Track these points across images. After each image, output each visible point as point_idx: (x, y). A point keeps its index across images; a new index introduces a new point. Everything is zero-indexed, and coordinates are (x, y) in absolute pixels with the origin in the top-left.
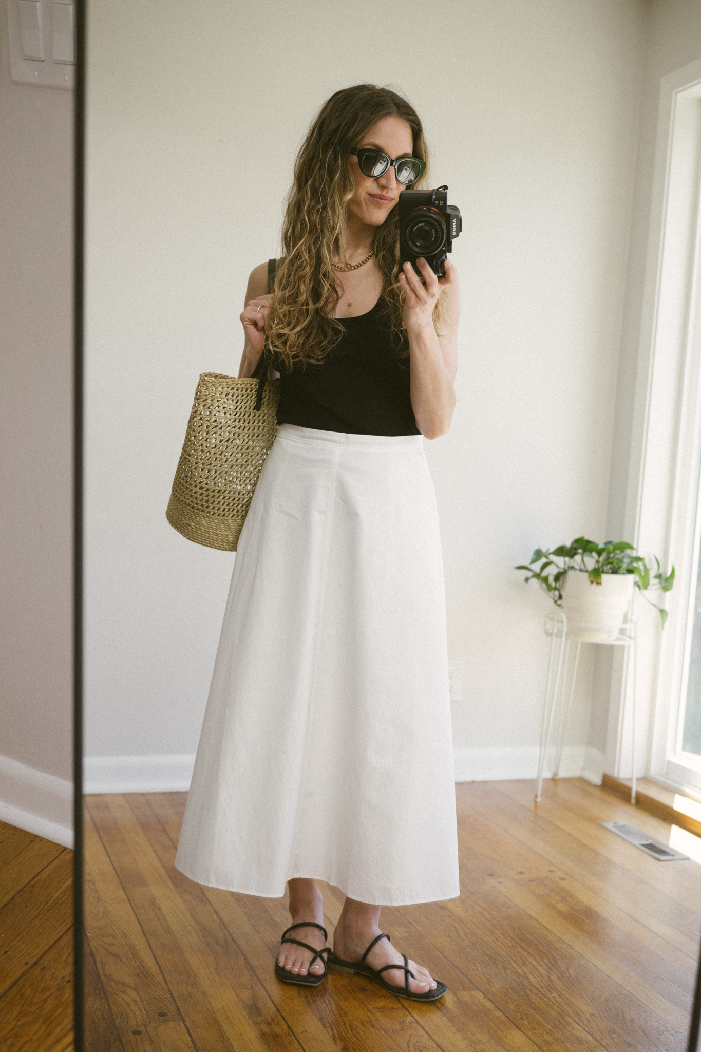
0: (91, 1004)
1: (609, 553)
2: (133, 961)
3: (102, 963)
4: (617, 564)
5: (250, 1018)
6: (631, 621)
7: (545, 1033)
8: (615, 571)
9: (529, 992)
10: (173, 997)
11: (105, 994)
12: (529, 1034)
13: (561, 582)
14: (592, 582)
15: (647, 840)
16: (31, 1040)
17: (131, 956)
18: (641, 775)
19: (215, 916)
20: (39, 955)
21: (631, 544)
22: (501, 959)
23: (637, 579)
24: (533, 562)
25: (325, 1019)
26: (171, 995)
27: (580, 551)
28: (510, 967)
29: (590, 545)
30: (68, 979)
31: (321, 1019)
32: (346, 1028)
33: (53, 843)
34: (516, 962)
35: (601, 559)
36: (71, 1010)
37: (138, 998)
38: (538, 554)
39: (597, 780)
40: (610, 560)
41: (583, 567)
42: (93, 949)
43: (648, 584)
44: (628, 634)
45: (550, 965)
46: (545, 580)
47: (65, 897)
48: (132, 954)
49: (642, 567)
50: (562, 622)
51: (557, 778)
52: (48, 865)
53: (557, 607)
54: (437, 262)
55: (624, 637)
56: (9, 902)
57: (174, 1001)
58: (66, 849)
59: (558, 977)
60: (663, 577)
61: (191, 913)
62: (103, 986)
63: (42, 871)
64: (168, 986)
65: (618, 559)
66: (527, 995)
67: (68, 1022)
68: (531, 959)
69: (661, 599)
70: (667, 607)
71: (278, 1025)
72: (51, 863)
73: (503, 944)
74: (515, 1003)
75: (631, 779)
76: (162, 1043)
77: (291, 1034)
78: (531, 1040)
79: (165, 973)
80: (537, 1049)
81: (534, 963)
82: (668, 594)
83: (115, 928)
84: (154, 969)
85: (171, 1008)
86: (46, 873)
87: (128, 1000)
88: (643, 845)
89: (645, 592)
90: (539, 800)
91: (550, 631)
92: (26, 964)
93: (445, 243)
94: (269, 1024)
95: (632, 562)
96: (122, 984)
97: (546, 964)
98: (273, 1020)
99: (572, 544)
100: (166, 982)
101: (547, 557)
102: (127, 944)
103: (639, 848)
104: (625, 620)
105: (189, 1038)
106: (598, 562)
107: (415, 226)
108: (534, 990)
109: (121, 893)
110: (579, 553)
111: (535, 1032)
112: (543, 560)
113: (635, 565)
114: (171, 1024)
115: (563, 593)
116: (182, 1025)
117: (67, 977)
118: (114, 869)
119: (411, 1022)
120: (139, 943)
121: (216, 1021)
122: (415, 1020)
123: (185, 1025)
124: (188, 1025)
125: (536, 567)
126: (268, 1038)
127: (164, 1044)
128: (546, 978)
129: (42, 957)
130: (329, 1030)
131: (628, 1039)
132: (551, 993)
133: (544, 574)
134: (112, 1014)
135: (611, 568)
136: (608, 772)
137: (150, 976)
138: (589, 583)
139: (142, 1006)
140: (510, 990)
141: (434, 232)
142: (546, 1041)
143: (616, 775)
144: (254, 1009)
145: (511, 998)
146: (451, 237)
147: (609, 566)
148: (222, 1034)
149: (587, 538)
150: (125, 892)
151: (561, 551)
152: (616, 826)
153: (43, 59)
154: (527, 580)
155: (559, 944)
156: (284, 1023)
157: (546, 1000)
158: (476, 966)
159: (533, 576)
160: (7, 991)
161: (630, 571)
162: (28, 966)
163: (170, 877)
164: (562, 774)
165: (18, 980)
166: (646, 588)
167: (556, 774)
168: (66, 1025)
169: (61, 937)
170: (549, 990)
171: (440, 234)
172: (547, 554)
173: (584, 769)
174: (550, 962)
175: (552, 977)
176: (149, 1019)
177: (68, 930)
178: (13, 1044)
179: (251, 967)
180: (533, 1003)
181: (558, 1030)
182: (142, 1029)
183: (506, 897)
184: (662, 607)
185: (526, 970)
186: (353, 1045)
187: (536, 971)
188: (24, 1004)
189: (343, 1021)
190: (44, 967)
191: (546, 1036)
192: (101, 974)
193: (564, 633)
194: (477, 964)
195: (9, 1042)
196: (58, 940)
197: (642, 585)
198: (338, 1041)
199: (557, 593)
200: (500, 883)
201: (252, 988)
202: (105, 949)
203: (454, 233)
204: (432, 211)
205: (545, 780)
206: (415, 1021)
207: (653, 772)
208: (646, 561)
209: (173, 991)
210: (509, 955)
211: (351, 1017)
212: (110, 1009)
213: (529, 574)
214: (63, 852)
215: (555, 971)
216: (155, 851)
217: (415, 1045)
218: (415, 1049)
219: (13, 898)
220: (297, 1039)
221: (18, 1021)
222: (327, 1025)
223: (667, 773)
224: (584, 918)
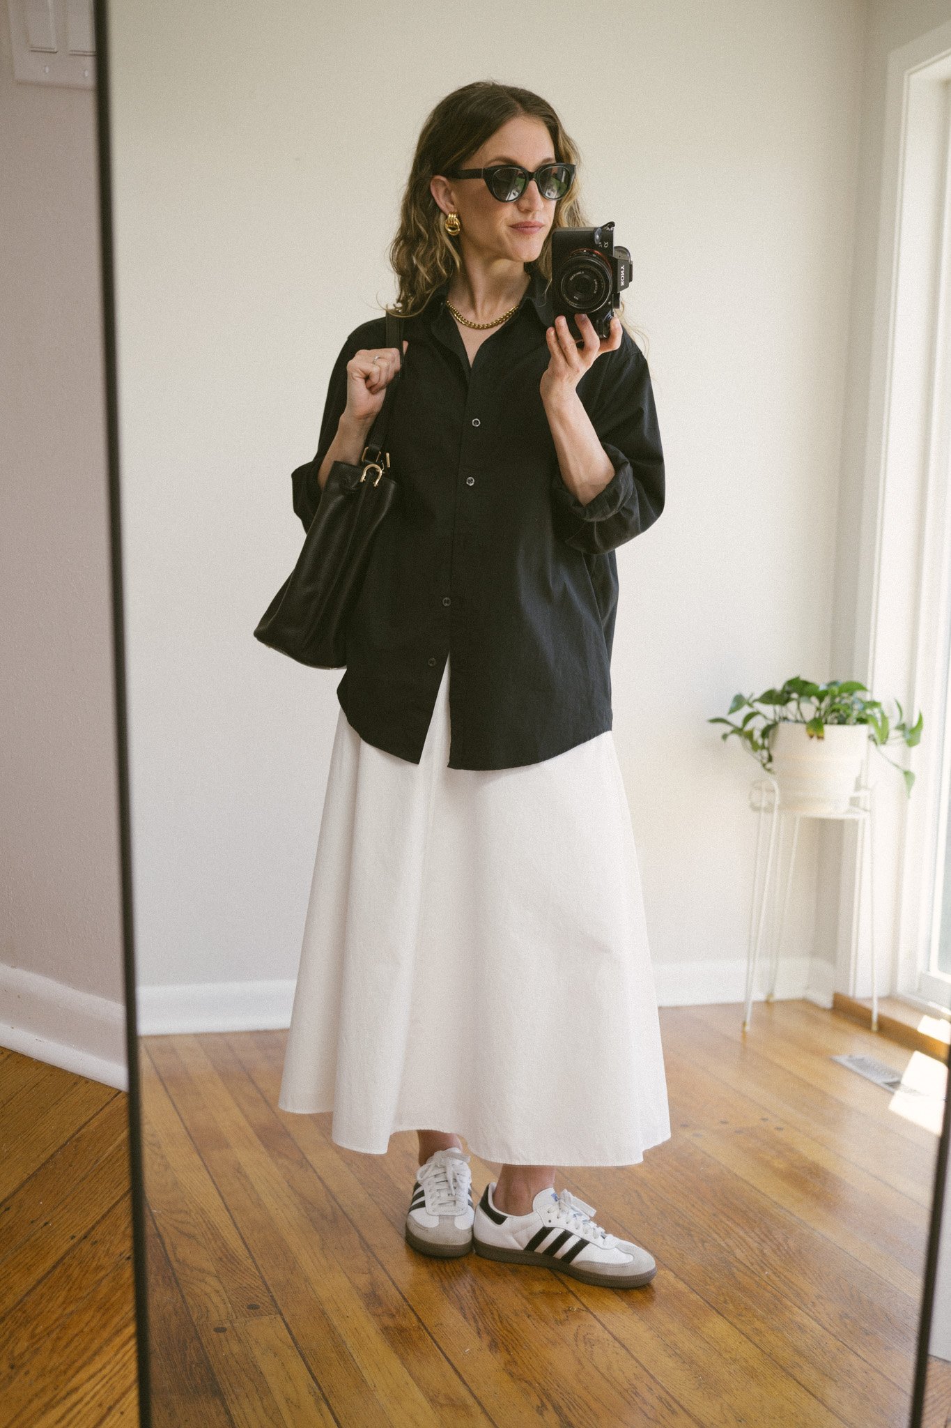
0: (158, 1297)
1: (833, 697)
2: (213, 1242)
3: (172, 1244)
4: (845, 712)
5: (368, 1309)
6: (866, 788)
7: (756, 1319)
8: (842, 721)
9: (735, 1270)
10: (266, 1285)
11: (178, 1284)
12: (735, 1321)
13: (770, 738)
14: (811, 737)
15: (893, 1077)
16: (82, 1331)
17: (210, 1237)
18: (884, 993)
19: (319, 1184)
20: (90, 1226)
21: (863, 683)
22: (697, 1230)
23: (873, 731)
24: (732, 711)
25: (466, 1308)
26: (264, 1282)
27: (795, 696)
28: (710, 1238)
29: (809, 687)
30: (128, 1255)
31: (462, 1309)
32: (494, 1319)
33: (103, 1084)
34: (718, 1234)
35: (823, 705)
36: (131, 1295)
37: (220, 1288)
38: (739, 701)
39: (826, 1001)
40: (835, 707)
41: (799, 718)
42: (161, 1229)
43: (887, 737)
44: (862, 804)
45: (762, 1236)
46: (750, 736)
47: (121, 1153)
48: (212, 1234)
49: (878, 715)
50: (773, 791)
51: (772, 1000)
52: (97, 1114)
53: (767, 773)
54: (600, 321)
55: (856, 809)
56: (48, 1161)
57: (268, 1290)
58: (120, 1092)
59: (773, 1250)
60: (908, 727)
61: (288, 1183)
62: (174, 1274)
63: (89, 1121)
64: (259, 1272)
65: (846, 704)
66: (732, 1274)
67: (128, 1309)
68: (737, 1230)
69: (906, 757)
70: (913, 768)
71: (405, 1317)
72: (101, 1110)
73: (700, 1211)
74: (717, 1284)
75: (871, 999)
76: (254, 1342)
77: (422, 1328)
78: (736, 1328)
79: (255, 1255)
80: (745, 1339)
81: (742, 1233)
82: (915, 749)
83: (188, 1203)
84: (241, 1252)
85: (264, 1298)
86: (95, 1123)
87: (208, 1290)
88: (887, 1084)
89: (883, 748)
90: (748, 1028)
91: (758, 805)
92: (73, 1237)
93: (611, 296)
94: (393, 1316)
95: (864, 708)
96: (200, 1270)
97: (757, 1235)
98: (398, 1311)
99: (784, 687)
100: (257, 1267)
101: (750, 705)
102: (205, 1222)
103: (883, 1088)
104: (858, 787)
105: (289, 1335)
106: (818, 709)
107: (572, 274)
108: (741, 1267)
109: (196, 1157)
110: (793, 699)
111: (743, 1319)
112: (746, 710)
113: (868, 711)
114: (265, 1319)
115: (774, 753)
116: (279, 1318)
117: (125, 1253)
118: (186, 1128)
119: (579, 1310)
120: (220, 1219)
121: (324, 1313)
122: (584, 1306)
123: (283, 1319)
124: (287, 1320)
125: (737, 719)
126: (391, 1332)
127: (257, 1342)
128: (757, 1252)
129: (93, 1228)
130: (472, 1322)
131: (866, 1325)
132: (764, 1270)
133: (748, 727)
134: (187, 1308)
135: (836, 717)
136: (840, 990)
137: (235, 1260)
138: (807, 738)
139: (226, 1298)
140: (710, 1268)
141: (596, 283)
142: (757, 1330)
143: (851, 994)
144: (372, 1298)
145: (710, 1278)
146: (619, 288)
147: (835, 714)
148: (331, 1330)
149: (804, 677)
150: (199, 1155)
151: (770, 697)
152: (851, 1059)
153: (55, 50)
154: (725, 737)
155: (775, 1210)
156: (412, 1314)
157: (757, 1279)
158: (664, 1239)
159: (732, 732)
160: (49, 1273)
161: (862, 721)
162: (75, 1240)
163: (260, 1137)
164: (779, 995)
165: (63, 1258)
166: (884, 743)
167: (771, 994)
168: (127, 1313)
169: (117, 1203)
170: (761, 1267)
171: (604, 286)
172: (751, 701)
173: (807, 988)
174: (763, 1233)
175: (765, 1251)
176: (235, 1312)
177: (125, 1195)
178: (59, 1338)
179: (368, 1246)
180: (740, 1283)
181: (774, 1317)
182: (227, 1325)
183: (705, 1153)
184: (907, 769)
185: (731, 1243)
186: (503, 1339)
187: (744, 1244)
188: (71, 1287)
189: (490, 1311)
190: (96, 1242)
191: (758, 1324)
192: (171, 1259)
193: (776, 807)
194: (667, 1237)
195: (54, 1335)
196: (114, 1206)
197: (880, 738)
198: (485, 1336)
199: (765, 753)
200: (697, 1135)
201: (370, 1272)
202: (176, 1228)
203: (622, 284)
204: (594, 255)
205: (755, 1003)
206: (584, 1309)
207: (901, 989)
208: (884, 706)
209: (266, 1278)
210: (709, 1226)
211: (501, 1306)
212: (184, 1301)
213: (728, 729)
214: (116, 1096)
215: (769, 1243)
216: (239, 1105)
217: (584, 1337)
218: (585, 1343)
219: (52, 1156)
220: (429, 1334)
221: (64, 1309)
222: (470, 1316)
223: (919, 990)
224: (808, 1178)
